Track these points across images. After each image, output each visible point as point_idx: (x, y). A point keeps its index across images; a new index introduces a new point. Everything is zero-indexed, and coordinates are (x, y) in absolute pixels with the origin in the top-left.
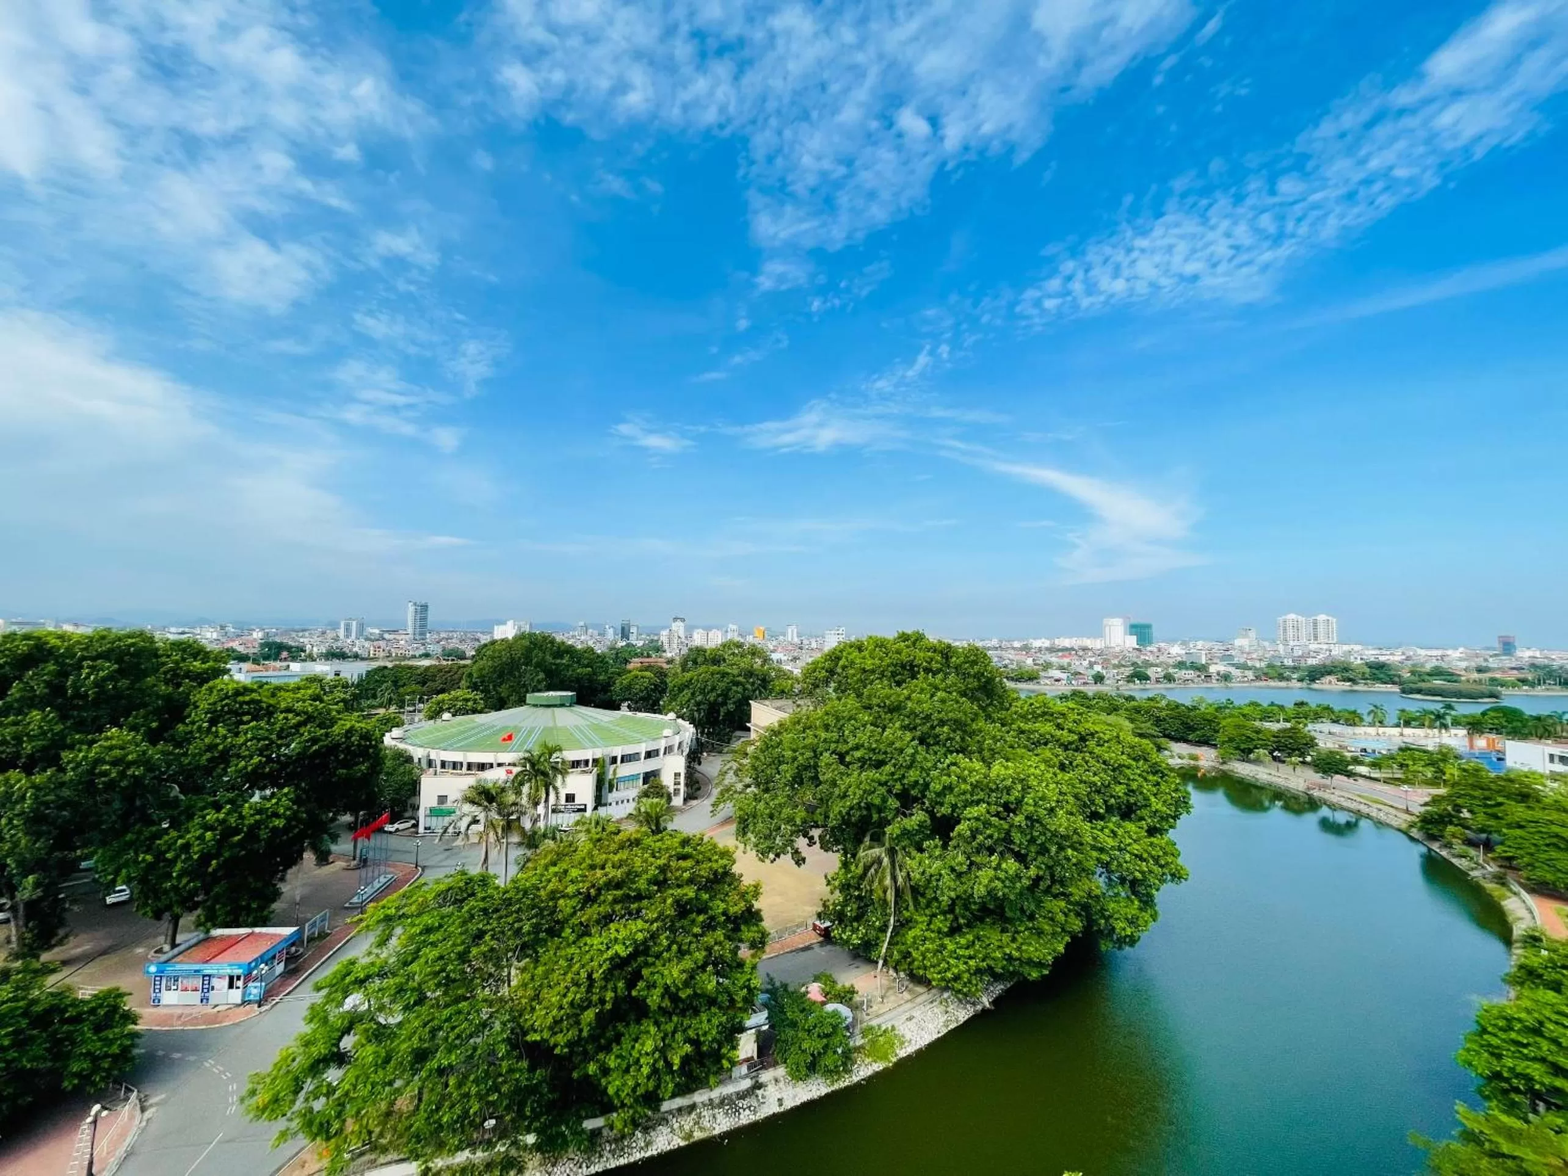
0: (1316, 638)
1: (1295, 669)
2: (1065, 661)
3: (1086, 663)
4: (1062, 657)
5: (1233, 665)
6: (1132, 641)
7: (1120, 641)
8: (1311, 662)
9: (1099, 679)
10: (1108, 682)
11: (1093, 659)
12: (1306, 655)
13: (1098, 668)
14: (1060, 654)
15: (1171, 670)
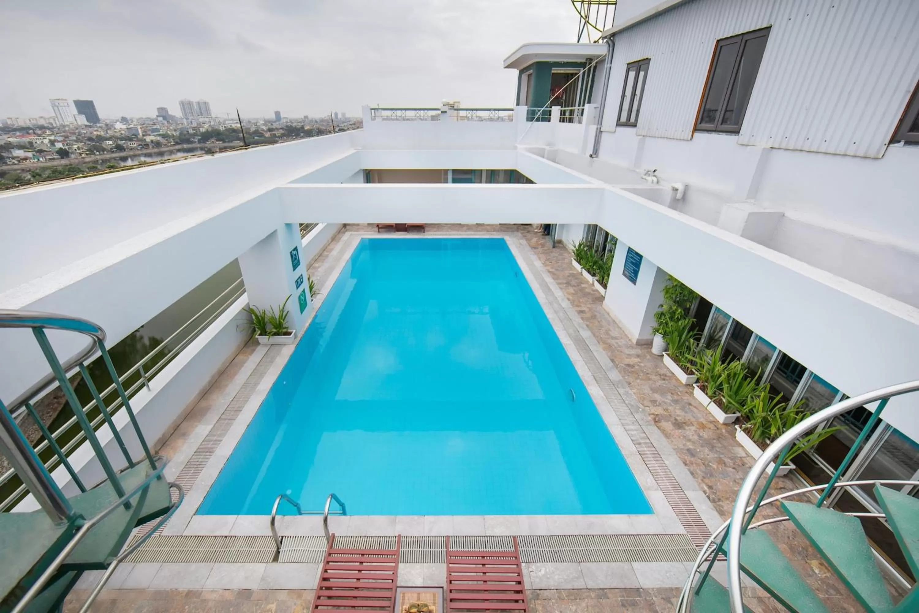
0: (202, 115)
1: (194, 135)
2: (26, 140)
3: (46, 141)
4: (22, 136)
5: (160, 135)
6: (82, 120)
7: (72, 119)
8: (203, 130)
9: (63, 154)
10: (73, 156)
11: (52, 138)
12: (200, 125)
13: (59, 145)
14: (18, 133)
15: (120, 142)
